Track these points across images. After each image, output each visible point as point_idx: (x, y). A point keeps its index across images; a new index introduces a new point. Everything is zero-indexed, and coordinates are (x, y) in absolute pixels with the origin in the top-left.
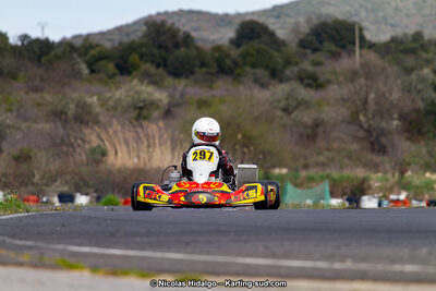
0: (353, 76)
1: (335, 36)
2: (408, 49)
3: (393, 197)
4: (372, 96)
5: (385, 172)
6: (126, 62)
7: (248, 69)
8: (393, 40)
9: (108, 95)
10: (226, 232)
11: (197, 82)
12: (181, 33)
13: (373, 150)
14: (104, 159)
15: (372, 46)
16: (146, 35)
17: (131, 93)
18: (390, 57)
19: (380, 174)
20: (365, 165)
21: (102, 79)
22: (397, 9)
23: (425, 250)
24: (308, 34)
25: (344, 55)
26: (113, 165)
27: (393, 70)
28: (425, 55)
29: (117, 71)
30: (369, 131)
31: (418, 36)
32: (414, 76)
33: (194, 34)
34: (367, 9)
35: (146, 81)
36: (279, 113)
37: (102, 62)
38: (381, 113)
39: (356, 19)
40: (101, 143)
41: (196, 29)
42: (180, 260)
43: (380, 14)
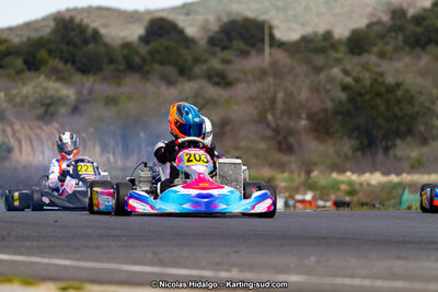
0: (262, 74)
1: (245, 35)
2: (315, 48)
3: (299, 197)
4: (280, 95)
5: (292, 172)
6: (34, 58)
7: (156, 66)
8: (304, 39)
9: (14, 92)
10: (117, 236)
11: (105, 79)
12: (90, 30)
13: (280, 150)
14: (9, 156)
15: (281, 45)
16: (55, 31)
17: (38, 89)
18: (299, 56)
19: (286, 175)
20: (271, 165)
21: (9, 76)
22: (307, 8)
23: (313, 259)
24: (217, 33)
25: (254, 53)
26: (18, 162)
27: (302, 69)
28: (335, 55)
29: (25, 67)
30: (277, 131)
31: (328, 35)
32: (323, 76)
33: (102, 31)
34: (277, 8)
35: (54, 78)
37: (10, 59)
38: (290, 112)
39: (262, 17)
40: (6, 140)
41: (105, 26)
42: (66, 267)
43: (291, 13)
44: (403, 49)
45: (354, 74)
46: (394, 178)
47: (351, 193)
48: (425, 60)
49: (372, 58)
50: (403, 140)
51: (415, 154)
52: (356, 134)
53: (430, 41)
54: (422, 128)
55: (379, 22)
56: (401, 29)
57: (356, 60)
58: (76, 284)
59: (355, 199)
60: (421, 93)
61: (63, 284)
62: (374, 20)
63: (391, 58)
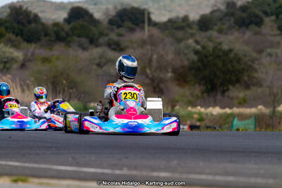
0: (143, 43)
1: (133, 18)
2: (178, 26)
4: (155, 57)
7: (75, 38)
8: (170, 21)
10: (49, 147)
11: (42, 46)
12: (32, 14)
13: (155, 92)
15: (156, 24)
16: (10, 15)
18: (167, 32)
22: (173, 2)
23: (175, 162)
24: (114, 16)
25: (138, 29)
27: (169, 40)
28: (190, 31)
30: (152, 80)
31: (185, 18)
32: (182, 45)
33: (40, 15)
35: (9, 45)
36: (95, 67)
38: (161, 68)
39: (144, 7)
41: (42, 12)
42: (16, 167)
43: (162, 4)
44: (234, 27)
45: (202, 43)
46: (228, 111)
47: (200, 120)
48: (248, 34)
49: (214, 33)
50: (234, 86)
51: (241, 95)
52: (203, 82)
53: (251, 22)
54: (246, 78)
55: (218, 10)
56: (233, 14)
57: (203, 34)
58: (23, 178)
59: (203, 124)
60: (245, 56)
61: (14, 178)
62: (215, 8)
63: (226, 34)
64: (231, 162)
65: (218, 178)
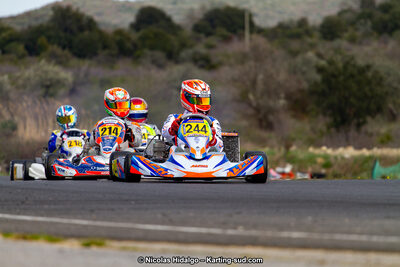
0: (243, 58)
1: (228, 23)
2: (291, 33)
3: (279, 170)
4: (261, 77)
5: (272, 147)
6: (35, 44)
7: (147, 51)
8: (281, 26)
9: (18, 74)
11: (100, 63)
12: (85, 18)
13: (261, 127)
14: (14, 133)
15: (260, 31)
16: (54, 19)
17: (39, 73)
18: (276, 41)
19: (267, 149)
20: (253, 140)
21: (11, 60)
23: (310, 218)
24: (202, 20)
25: (235, 39)
26: (22, 138)
27: (279, 53)
28: (309, 40)
29: (26, 52)
30: (258, 109)
31: (303, 22)
32: (299, 59)
33: (97, 19)
35: (53, 62)
37: (13, 44)
38: (269, 92)
39: (243, 6)
40: (11, 118)
41: (100, 14)
42: (85, 226)
43: (268, 2)
44: (372, 35)
45: (328, 57)
46: (365, 152)
47: (327, 165)
48: (392, 44)
49: (342, 43)
50: (373, 117)
51: (384, 130)
52: (330, 112)
53: (396, 27)
54: (391, 106)
55: (350, 10)
56: (370, 16)
57: (329, 45)
58: (98, 240)
59: (330, 171)
60: (389, 75)
61: (86, 241)
62: (345, 8)
63: (360, 43)
64: (388, 217)
65: (375, 239)
